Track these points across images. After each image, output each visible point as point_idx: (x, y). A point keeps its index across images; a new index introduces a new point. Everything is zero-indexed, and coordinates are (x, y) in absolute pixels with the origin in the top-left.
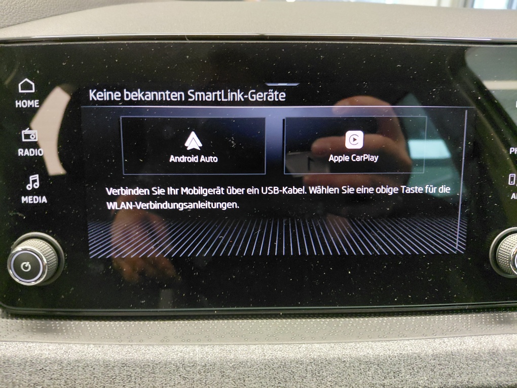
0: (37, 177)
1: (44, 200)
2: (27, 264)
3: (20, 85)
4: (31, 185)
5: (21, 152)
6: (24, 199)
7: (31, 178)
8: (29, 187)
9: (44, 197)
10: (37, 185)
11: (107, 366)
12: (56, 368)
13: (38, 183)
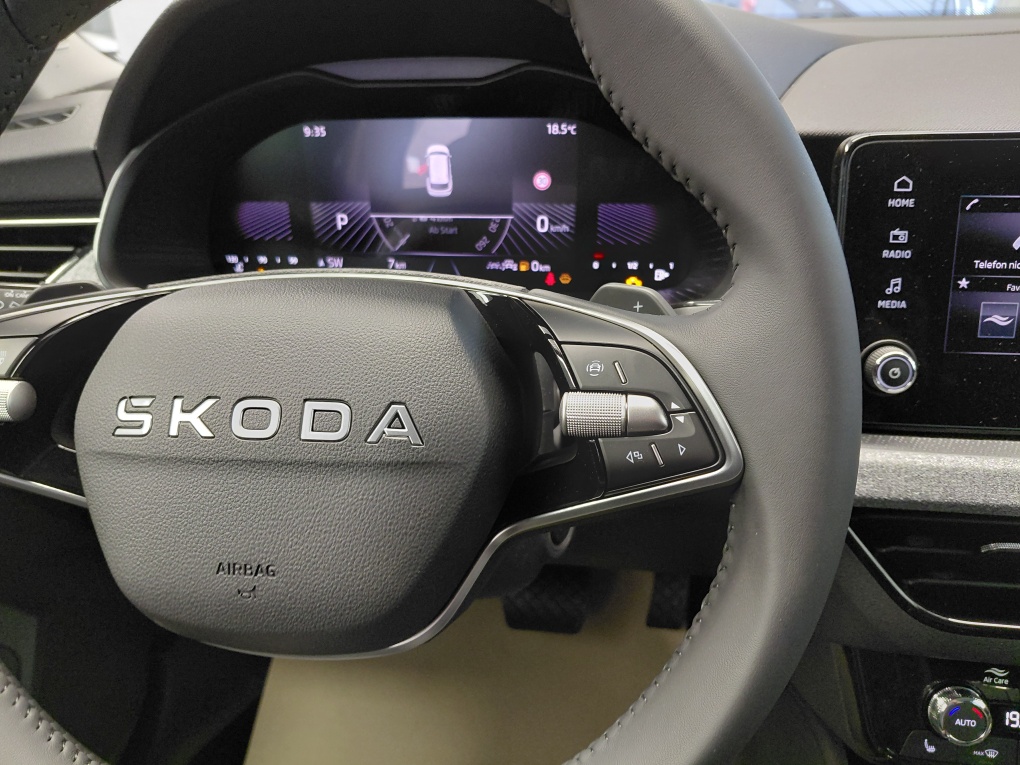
0: (899, 280)
1: (903, 305)
2: (897, 370)
3: (896, 183)
4: (891, 289)
5: (886, 254)
6: (881, 304)
7: (893, 282)
8: (889, 291)
9: (904, 302)
10: (898, 289)
11: (988, 475)
12: (933, 475)
13: (899, 288)
